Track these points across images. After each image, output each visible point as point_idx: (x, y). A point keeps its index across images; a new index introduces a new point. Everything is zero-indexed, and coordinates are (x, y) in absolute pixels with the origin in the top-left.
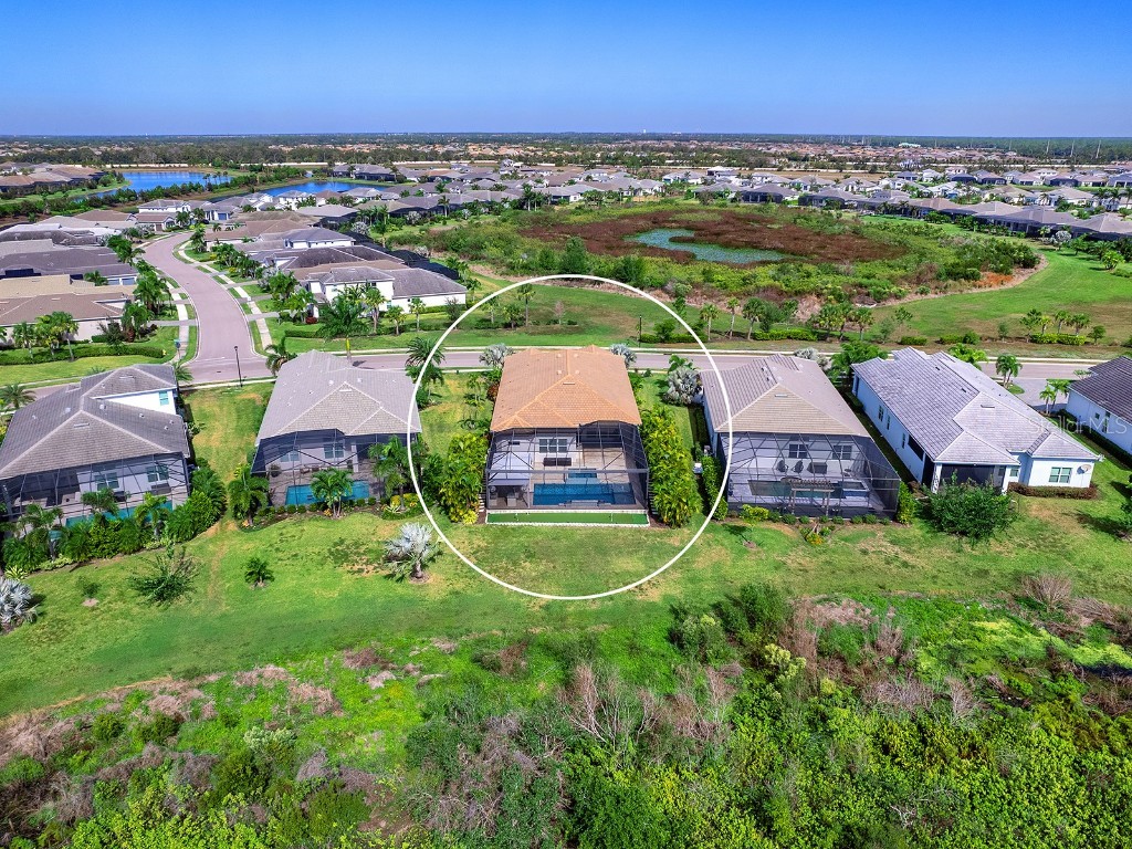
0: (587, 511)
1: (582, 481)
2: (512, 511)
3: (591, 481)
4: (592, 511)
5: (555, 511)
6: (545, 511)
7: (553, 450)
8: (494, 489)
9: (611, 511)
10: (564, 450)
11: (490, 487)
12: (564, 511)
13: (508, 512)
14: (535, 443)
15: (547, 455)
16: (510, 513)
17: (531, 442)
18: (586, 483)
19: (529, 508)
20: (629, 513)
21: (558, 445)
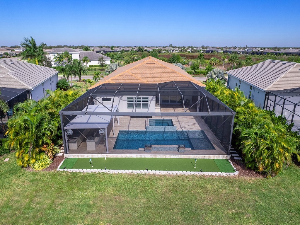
0: (168, 156)
1: (160, 128)
2: (90, 156)
3: (168, 128)
4: (173, 156)
5: (134, 156)
6: (124, 156)
7: (138, 106)
8: (70, 132)
9: (192, 156)
10: (146, 106)
11: (67, 130)
12: (143, 156)
13: (86, 156)
14: (123, 100)
15: (133, 110)
16: (87, 157)
17: (121, 99)
18: (164, 130)
19: (107, 152)
20: (210, 158)
21: (141, 102)
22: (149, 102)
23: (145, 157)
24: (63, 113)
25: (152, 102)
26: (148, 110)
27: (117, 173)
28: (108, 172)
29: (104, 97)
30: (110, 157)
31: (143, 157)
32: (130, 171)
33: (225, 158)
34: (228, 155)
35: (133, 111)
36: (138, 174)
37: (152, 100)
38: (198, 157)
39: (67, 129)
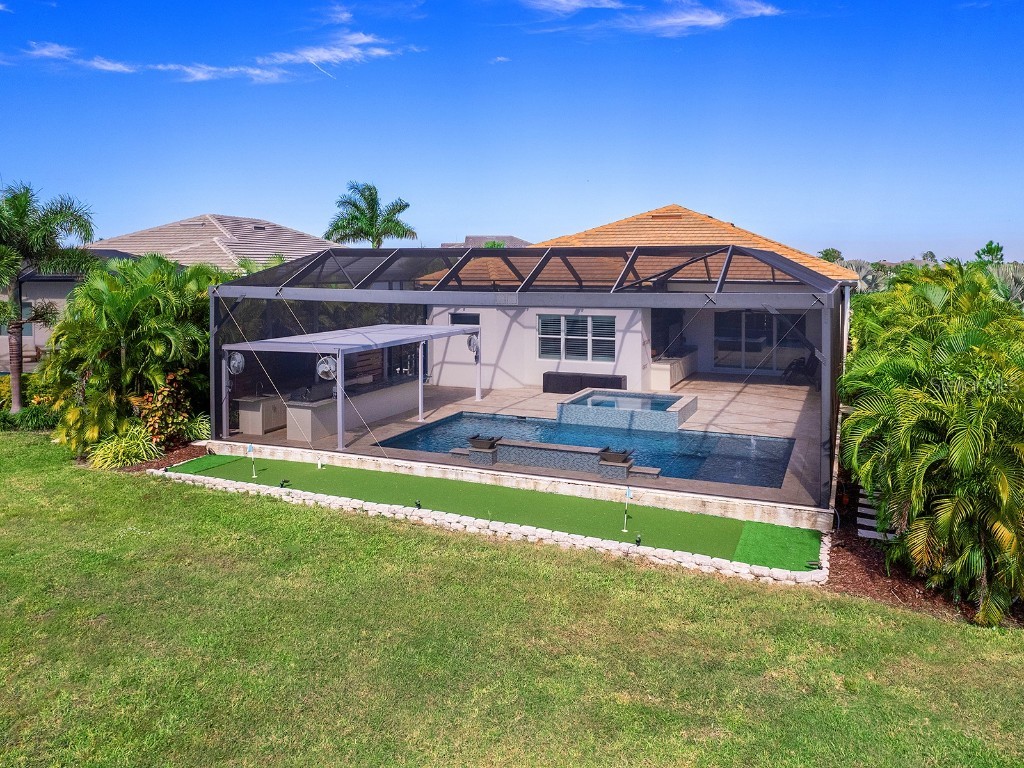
2: (279, 453)
3: (645, 419)
4: (565, 487)
6: (386, 465)
7: (576, 350)
8: (236, 362)
10: (607, 351)
11: (230, 355)
12: (452, 473)
13: (267, 452)
14: (525, 325)
15: (559, 363)
16: (270, 458)
17: (514, 319)
18: (630, 425)
19: (340, 448)
20: (730, 515)
21: (590, 335)
22: (618, 338)
23: (460, 478)
24: (219, 294)
25: (628, 334)
26: (616, 366)
27: (312, 503)
28: (285, 498)
29: (456, 310)
30: (340, 465)
31: (451, 476)
32: (357, 503)
33: (805, 525)
34: (819, 510)
35: (558, 367)
36: (380, 516)
37: (627, 329)
38: (676, 503)
39: (230, 351)
